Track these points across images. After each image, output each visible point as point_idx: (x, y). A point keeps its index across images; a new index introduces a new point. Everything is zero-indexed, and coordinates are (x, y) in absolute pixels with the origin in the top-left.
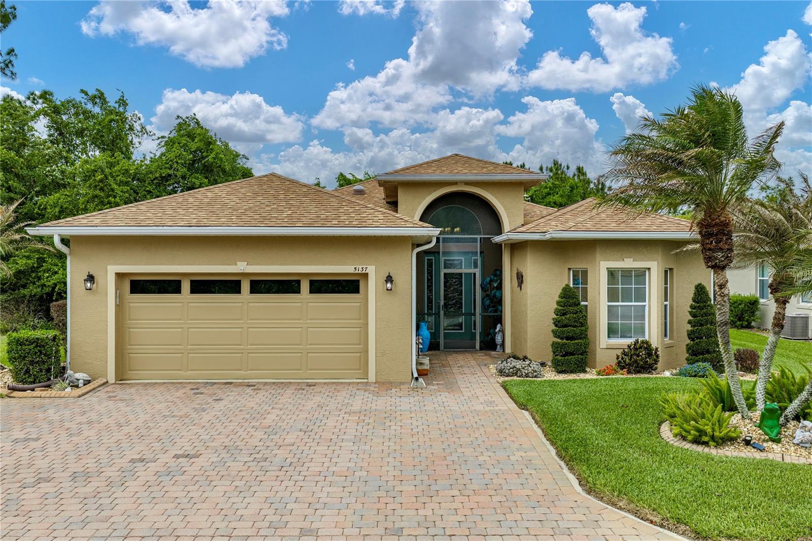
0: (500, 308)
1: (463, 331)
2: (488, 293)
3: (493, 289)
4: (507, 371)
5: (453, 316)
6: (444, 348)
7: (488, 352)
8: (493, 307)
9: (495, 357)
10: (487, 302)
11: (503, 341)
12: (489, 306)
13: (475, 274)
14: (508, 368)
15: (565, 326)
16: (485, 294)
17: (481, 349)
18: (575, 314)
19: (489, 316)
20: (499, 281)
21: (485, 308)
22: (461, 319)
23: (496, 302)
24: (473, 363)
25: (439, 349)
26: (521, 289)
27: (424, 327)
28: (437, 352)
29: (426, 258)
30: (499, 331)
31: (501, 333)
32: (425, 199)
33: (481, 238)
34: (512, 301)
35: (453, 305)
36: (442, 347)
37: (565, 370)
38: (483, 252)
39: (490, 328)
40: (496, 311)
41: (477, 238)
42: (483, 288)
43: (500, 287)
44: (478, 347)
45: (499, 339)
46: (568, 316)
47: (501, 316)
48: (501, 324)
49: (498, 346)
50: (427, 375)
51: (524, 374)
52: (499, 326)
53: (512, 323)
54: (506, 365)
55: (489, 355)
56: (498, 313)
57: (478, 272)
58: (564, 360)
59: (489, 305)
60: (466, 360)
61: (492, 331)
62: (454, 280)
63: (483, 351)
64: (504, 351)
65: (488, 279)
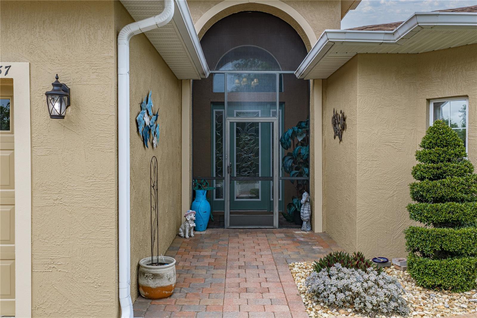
0: (306, 170)
1: (260, 200)
2: (291, 150)
3: (297, 145)
4: (332, 298)
5: (247, 182)
6: (231, 225)
7: (291, 230)
8: (297, 169)
9: (301, 242)
10: (290, 163)
11: (311, 216)
12: (291, 168)
13: (273, 123)
14: (334, 289)
15: (441, 200)
16: (287, 152)
17: (281, 225)
18: (462, 175)
19: (292, 182)
20: (305, 135)
21: (286, 170)
22: (258, 185)
23: (300, 163)
24: (266, 256)
25: (223, 226)
26: (341, 140)
27: (201, 195)
28: (221, 230)
29: (215, 111)
30: (306, 201)
31: (308, 205)
32: (201, 15)
33: (280, 75)
34: (324, 160)
35: (248, 167)
36: (227, 223)
37: (440, 285)
38: (284, 103)
39: (293, 198)
40: (301, 175)
41: (274, 75)
42: (283, 142)
43: (306, 142)
44: (276, 222)
45: (305, 213)
46: (447, 181)
47: (308, 181)
48: (308, 192)
49: (305, 223)
50: (170, 296)
51: (370, 307)
52: (305, 194)
53: (323, 191)
54: (328, 280)
55: (292, 238)
56: (304, 178)
57: (276, 121)
58: (441, 265)
59: (292, 166)
60: (257, 247)
61: (295, 201)
62: (249, 138)
63: (284, 229)
64: (312, 229)
65: (290, 132)
